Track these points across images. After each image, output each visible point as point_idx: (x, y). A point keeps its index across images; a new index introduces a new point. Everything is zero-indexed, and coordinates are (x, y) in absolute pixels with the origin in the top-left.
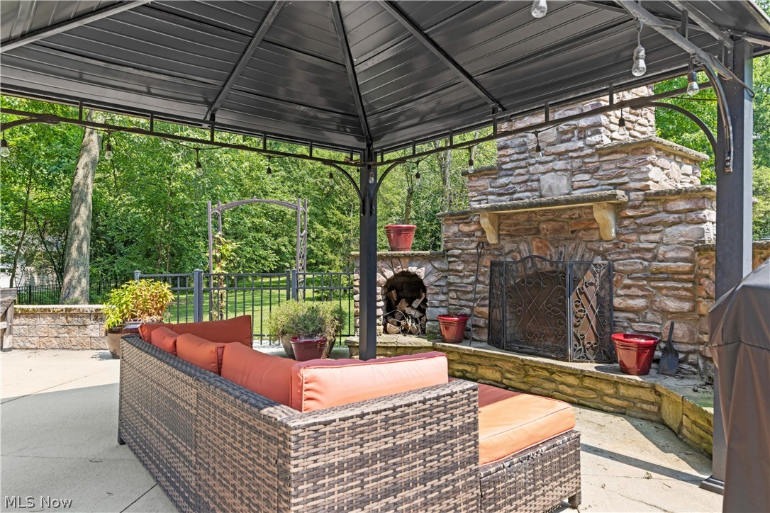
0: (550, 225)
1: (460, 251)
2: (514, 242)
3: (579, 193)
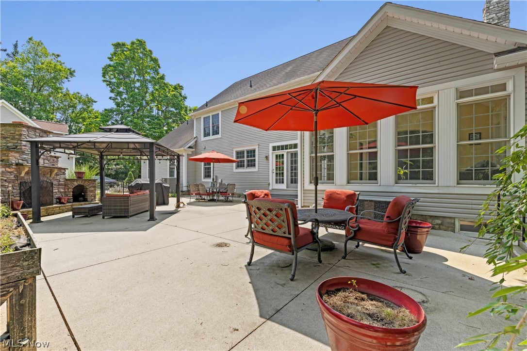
2: (28, 176)
3: (46, 165)
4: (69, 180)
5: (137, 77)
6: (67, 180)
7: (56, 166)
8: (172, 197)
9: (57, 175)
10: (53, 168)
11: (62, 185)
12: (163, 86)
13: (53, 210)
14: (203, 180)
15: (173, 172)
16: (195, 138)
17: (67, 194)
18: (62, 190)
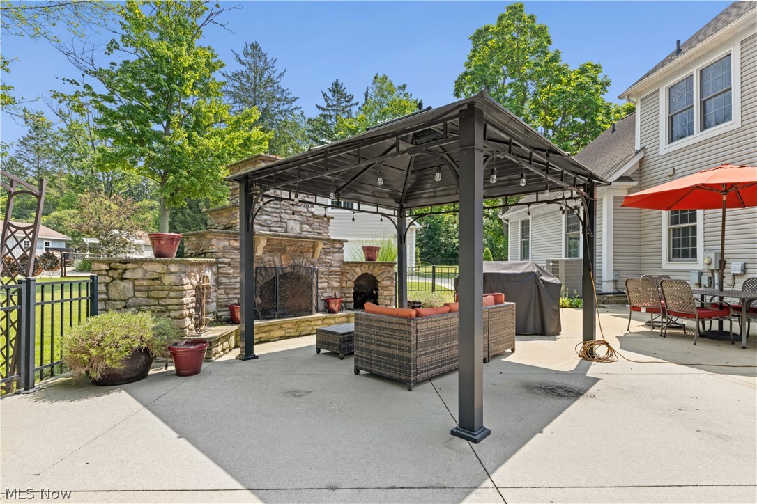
0: (292, 248)
1: (230, 260)
2: (270, 256)
3: (304, 234)
4: (348, 263)
5: (509, 80)
6: (345, 263)
7: (325, 236)
8: (572, 306)
9: (326, 253)
10: (317, 239)
11: (335, 274)
12: (557, 76)
13: (309, 326)
14: (666, 265)
15: (576, 247)
16: (637, 152)
17: (345, 291)
18: (336, 284)
